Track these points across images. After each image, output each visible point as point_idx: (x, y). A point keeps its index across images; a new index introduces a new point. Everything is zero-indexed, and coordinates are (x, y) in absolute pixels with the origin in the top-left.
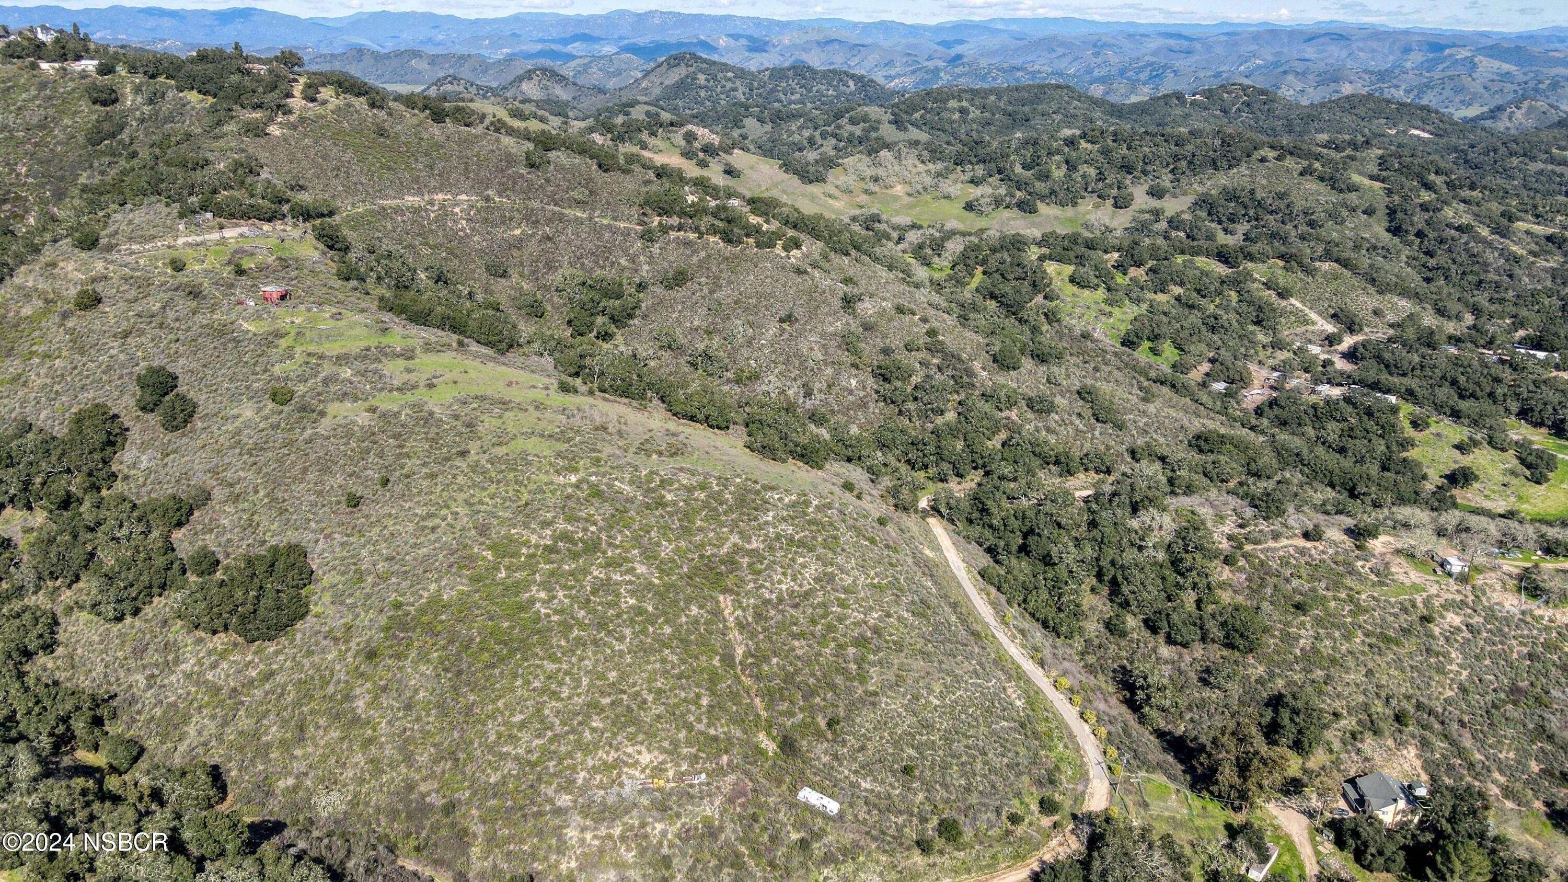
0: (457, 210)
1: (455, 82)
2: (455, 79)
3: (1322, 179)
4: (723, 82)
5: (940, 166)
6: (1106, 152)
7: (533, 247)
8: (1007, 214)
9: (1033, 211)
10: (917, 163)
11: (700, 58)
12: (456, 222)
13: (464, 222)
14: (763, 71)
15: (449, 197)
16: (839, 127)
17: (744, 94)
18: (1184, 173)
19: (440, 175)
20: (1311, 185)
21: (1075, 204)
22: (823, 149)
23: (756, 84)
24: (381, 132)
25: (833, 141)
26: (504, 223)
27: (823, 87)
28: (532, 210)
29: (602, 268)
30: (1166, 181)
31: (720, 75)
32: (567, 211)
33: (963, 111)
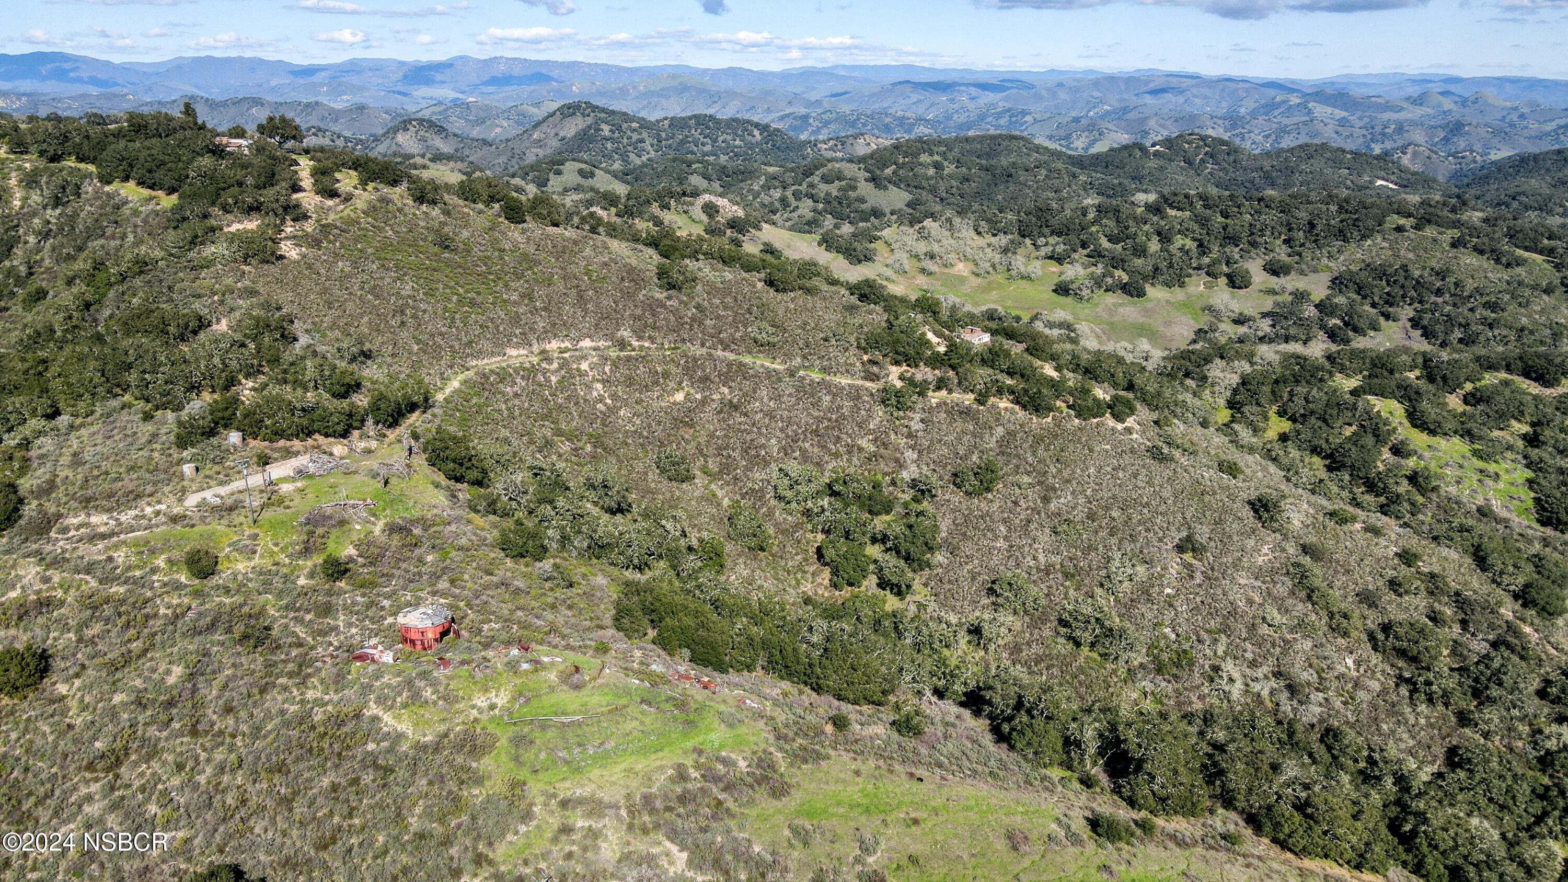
0: (584, 366)
1: (320, 134)
2: (319, 130)
3: (1482, 252)
4: (629, 133)
5: (1003, 240)
6: (1203, 222)
7: (708, 419)
8: (1111, 299)
9: (1141, 294)
10: (973, 234)
11: (597, 107)
12: (589, 387)
13: (599, 386)
14: (662, 120)
15: (567, 344)
16: (811, 185)
17: (652, 145)
18: (1302, 245)
19: (545, 309)
20: (1469, 260)
21: (1182, 285)
22: (799, 212)
23: (663, 135)
24: (445, 244)
25: (810, 202)
26: (656, 383)
27: (729, 138)
28: (695, 360)
29: (837, 455)
30: (1282, 254)
31: (625, 126)
32: (747, 359)
33: (938, 166)
